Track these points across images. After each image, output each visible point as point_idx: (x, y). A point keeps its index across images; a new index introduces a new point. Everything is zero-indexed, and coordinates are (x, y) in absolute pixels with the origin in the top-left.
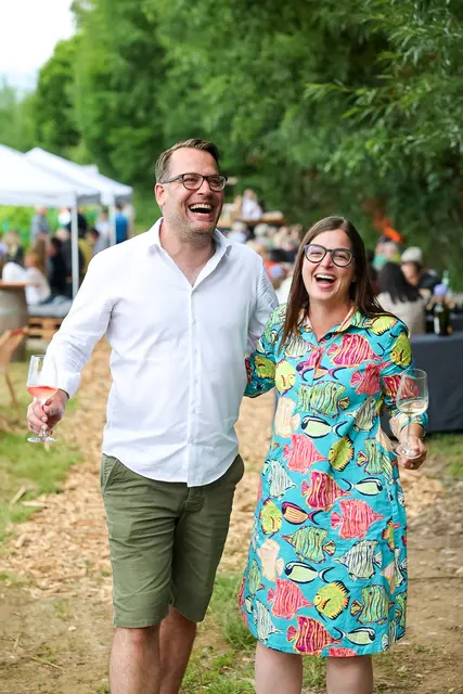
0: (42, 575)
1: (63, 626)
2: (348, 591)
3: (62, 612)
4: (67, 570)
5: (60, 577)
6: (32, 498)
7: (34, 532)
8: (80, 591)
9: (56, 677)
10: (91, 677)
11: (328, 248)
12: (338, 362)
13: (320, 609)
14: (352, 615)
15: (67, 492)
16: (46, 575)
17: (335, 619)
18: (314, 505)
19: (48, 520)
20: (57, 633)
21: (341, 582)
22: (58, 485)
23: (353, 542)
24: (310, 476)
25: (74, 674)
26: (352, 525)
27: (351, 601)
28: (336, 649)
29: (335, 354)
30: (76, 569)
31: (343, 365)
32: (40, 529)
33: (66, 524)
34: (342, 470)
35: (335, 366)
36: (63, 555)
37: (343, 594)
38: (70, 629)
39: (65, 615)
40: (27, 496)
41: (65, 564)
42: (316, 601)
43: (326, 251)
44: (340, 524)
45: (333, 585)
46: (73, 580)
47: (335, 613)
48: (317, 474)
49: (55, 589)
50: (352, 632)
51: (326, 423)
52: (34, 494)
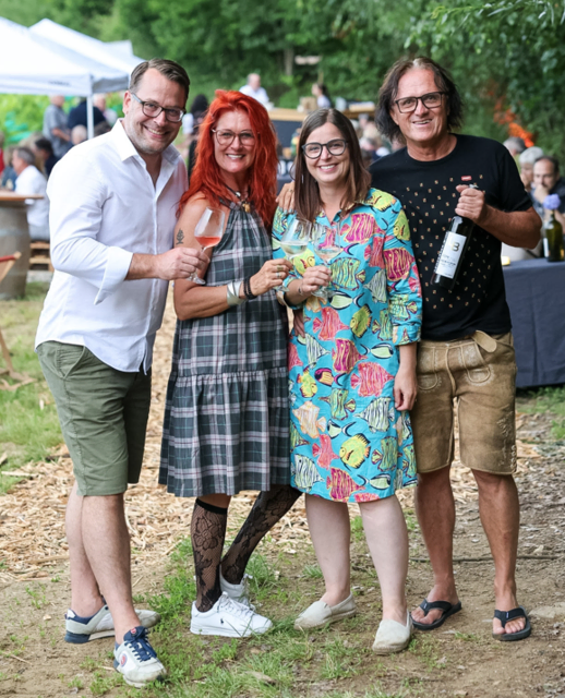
0: (15, 556)
1: (37, 615)
2: (368, 442)
3: (37, 599)
4: (49, 550)
5: (39, 559)
6: (16, 467)
7: (13, 506)
8: (62, 576)
9: (20, 672)
10: (64, 672)
11: (323, 143)
12: (350, 238)
13: (345, 460)
14: (374, 463)
15: (60, 459)
16: (22, 556)
17: (358, 467)
18: (339, 369)
19: (33, 492)
20: (28, 623)
21: (362, 435)
22: (50, 451)
23: (371, 398)
24: (335, 343)
25: (43, 669)
26: (368, 384)
27: (372, 450)
28: (360, 495)
29: (346, 232)
30: (60, 550)
31: (355, 242)
32: (21, 503)
33: (55, 497)
34: (361, 336)
35: (348, 243)
36: (45, 534)
37: (364, 444)
38: (45, 618)
39: (40, 602)
40: (9, 465)
41: (46, 544)
42: (341, 454)
43: (322, 146)
44: (359, 384)
45: (356, 438)
46: (55, 563)
47: (358, 462)
48: (340, 341)
49: (31, 574)
50: (374, 478)
51: (347, 296)
52: (17, 462)
